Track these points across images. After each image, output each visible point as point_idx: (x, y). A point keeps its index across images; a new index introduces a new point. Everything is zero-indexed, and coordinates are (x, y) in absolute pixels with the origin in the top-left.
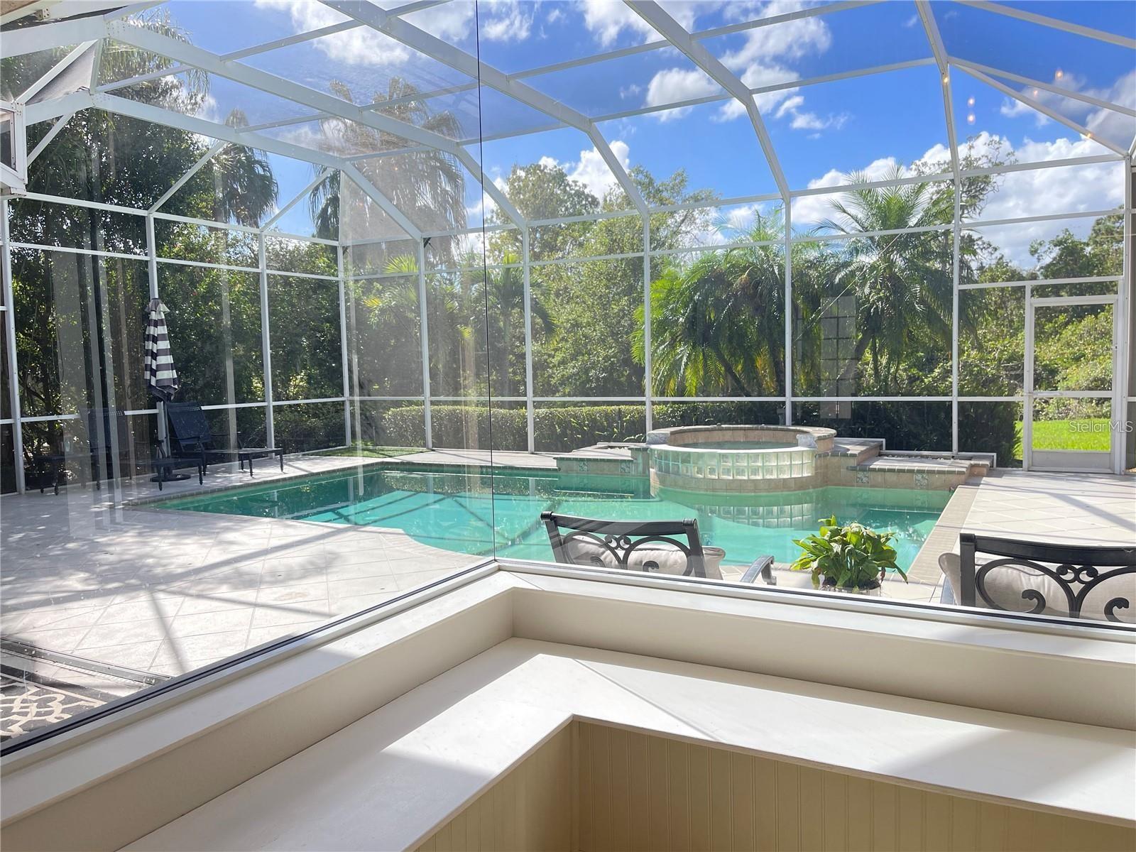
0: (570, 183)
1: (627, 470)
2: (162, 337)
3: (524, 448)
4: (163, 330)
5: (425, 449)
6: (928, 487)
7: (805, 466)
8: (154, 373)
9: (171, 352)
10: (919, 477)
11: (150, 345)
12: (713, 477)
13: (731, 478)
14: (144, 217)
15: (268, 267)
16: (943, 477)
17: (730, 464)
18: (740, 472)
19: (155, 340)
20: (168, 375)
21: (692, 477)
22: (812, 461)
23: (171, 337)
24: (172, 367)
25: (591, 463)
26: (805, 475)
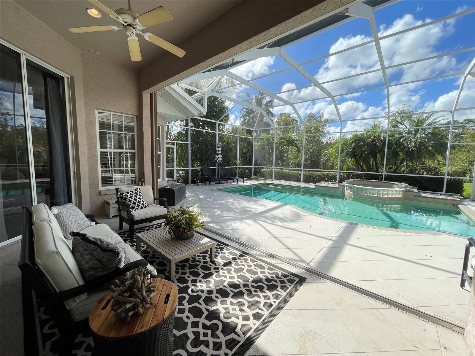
0: (292, 117)
1: (337, 190)
2: (219, 151)
3: (300, 181)
4: (220, 149)
5: (272, 180)
6: (445, 204)
7: (400, 194)
8: (217, 159)
9: (221, 154)
10: (441, 200)
11: (217, 152)
12: (370, 195)
13: (377, 196)
14: (216, 123)
15: (240, 135)
16: (451, 201)
17: (377, 192)
18: (379, 194)
19: (218, 151)
20: (220, 159)
21: (363, 195)
22: (402, 193)
23: (222, 150)
24: (221, 158)
25: (325, 188)
26: (400, 197)
